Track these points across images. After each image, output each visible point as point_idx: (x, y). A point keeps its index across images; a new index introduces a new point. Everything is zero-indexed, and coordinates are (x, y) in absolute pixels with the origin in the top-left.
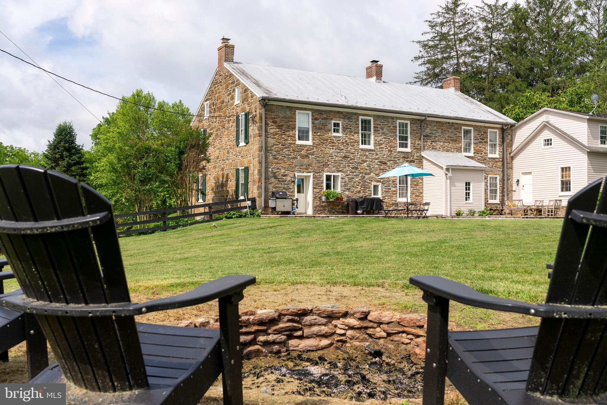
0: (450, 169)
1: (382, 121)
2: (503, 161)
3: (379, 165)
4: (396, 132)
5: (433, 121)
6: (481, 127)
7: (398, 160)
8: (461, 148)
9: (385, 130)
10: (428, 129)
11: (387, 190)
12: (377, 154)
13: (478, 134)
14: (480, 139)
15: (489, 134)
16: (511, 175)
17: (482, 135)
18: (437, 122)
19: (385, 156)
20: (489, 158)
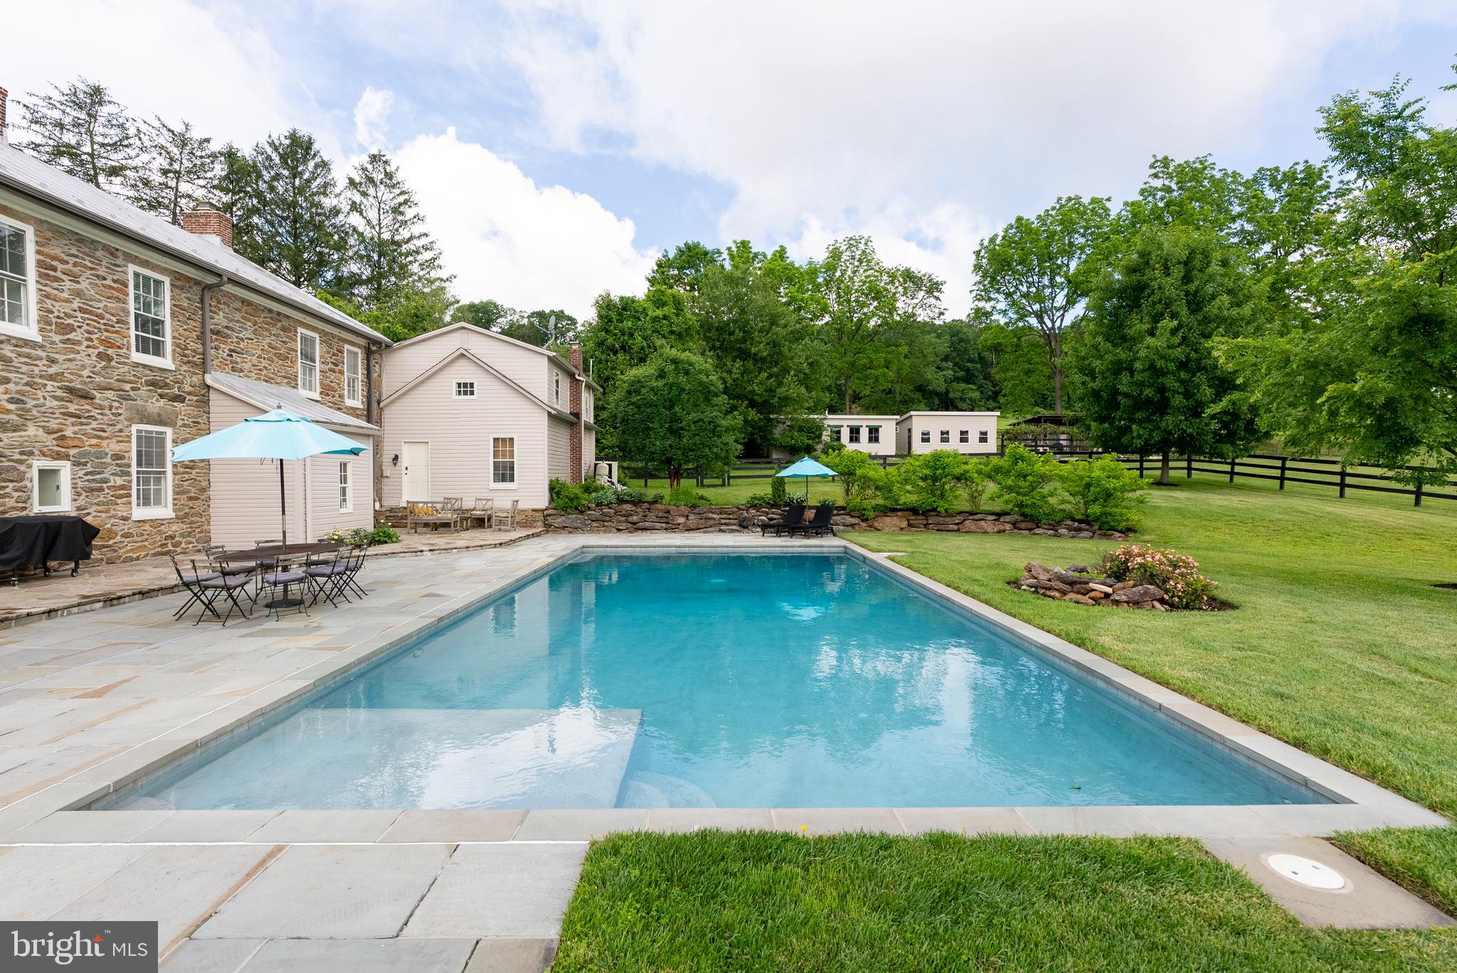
1: (74, 251)
2: (368, 415)
3: (61, 399)
4: (125, 302)
5: (235, 296)
6: (333, 336)
7: (133, 389)
8: (296, 378)
9: (84, 284)
10: (221, 313)
11: (93, 485)
12: (53, 362)
13: (328, 352)
14: (332, 363)
15: (345, 355)
17: (334, 354)
18: (244, 301)
19: (86, 373)
20: (346, 407)
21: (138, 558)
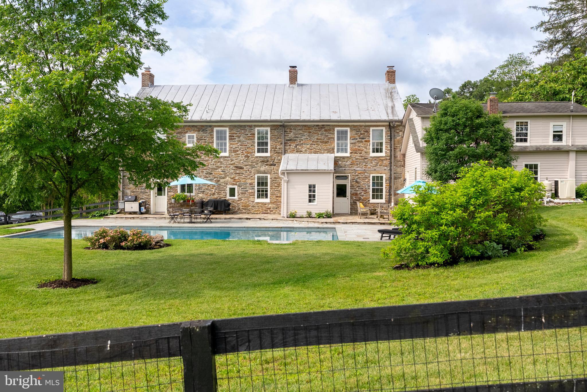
0: (286, 173)
1: (239, 130)
2: (390, 159)
3: (234, 170)
4: (254, 139)
5: (298, 125)
6: (361, 126)
7: (256, 164)
8: (333, 149)
9: (241, 138)
10: (292, 133)
11: (243, 192)
12: (232, 160)
13: (357, 134)
14: (359, 138)
15: (371, 133)
16: (403, 173)
17: (361, 134)
18: (304, 125)
19: (241, 162)
20: (371, 157)
21: (257, 214)
